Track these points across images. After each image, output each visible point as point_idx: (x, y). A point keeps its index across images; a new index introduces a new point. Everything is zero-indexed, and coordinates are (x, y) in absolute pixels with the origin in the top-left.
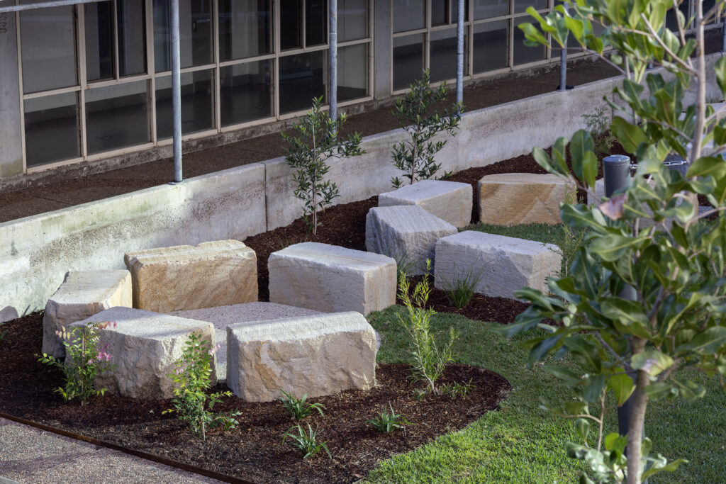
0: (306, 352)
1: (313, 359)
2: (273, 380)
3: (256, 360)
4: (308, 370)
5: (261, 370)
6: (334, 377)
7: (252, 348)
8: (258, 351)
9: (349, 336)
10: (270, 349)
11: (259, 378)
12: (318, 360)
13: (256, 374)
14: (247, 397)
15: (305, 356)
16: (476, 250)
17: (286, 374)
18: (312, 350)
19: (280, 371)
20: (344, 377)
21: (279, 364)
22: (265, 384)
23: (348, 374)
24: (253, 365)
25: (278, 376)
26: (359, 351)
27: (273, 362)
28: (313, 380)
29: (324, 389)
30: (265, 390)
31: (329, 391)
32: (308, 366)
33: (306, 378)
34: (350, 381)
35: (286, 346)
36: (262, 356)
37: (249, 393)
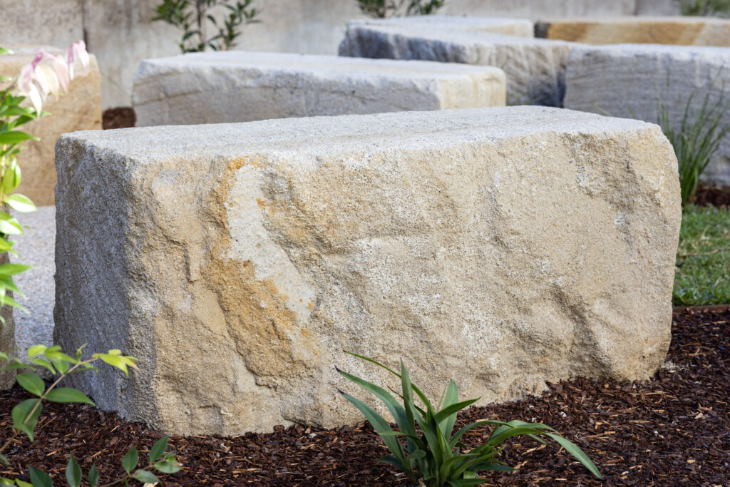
0: (421, 207)
1: (448, 242)
2: (281, 337)
3: (206, 242)
4: (428, 292)
5: (230, 290)
6: (524, 324)
7: (188, 189)
8: (219, 201)
9: (582, 155)
10: (271, 192)
11: (217, 324)
12: (468, 250)
13: (207, 309)
14: (164, 413)
15: (420, 229)
16: (692, 62)
17: (338, 310)
18: (446, 204)
19: (309, 294)
20: (563, 328)
21: (307, 261)
22: (245, 354)
23: (576, 313)
24: (194, 267)
25: (303, 316)
26: (617, 218)
27: (280, 253)
28: (443, 337)
29: (486, 377)
30: (246, 382)
31: (504, 385)
32: (425, 271)
33: (417, 327)
34: (586, 341)
35: (340, 181)
36: (233, 222)
37: (172, 398)
